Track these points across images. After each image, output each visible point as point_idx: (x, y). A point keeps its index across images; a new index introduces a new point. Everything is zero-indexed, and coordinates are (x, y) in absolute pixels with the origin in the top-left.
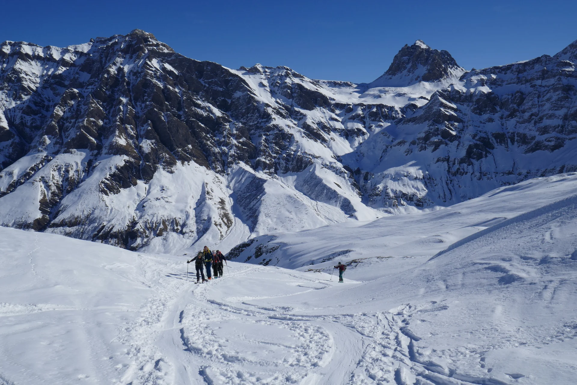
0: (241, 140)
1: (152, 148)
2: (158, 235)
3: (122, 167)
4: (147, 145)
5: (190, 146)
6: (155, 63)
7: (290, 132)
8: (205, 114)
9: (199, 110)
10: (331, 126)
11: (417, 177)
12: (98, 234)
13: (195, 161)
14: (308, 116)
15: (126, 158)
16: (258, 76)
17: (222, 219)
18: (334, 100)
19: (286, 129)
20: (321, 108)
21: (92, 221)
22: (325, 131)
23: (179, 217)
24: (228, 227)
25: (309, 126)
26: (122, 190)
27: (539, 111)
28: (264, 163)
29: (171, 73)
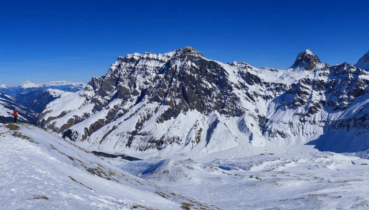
0: (218, 100)
1: (180, 102)
2: (171, 144)
3: (166, 111)
4: (178, 101)
5: (196, 102)
6: (189, 63)
7: (239, 97)
8: (205, 87)
9: (203, 85)
10: (259, 94)
11: (285, 123)
12: (150, 140)
13: (197, 109)
14: (250, 88)
15: (169, 107)
16: (234, 67)
17: (196, 139)
18: (263, 80)
19: (238, 95)
20: (257, 84)
21: (150, 134)
22: (255, 96)
23: (180, 136)
24: (197, 143)
25: (249, 93)
26: (164, 121)
27: (340, 90)
28: (226, 111)
29: (194, 67)
